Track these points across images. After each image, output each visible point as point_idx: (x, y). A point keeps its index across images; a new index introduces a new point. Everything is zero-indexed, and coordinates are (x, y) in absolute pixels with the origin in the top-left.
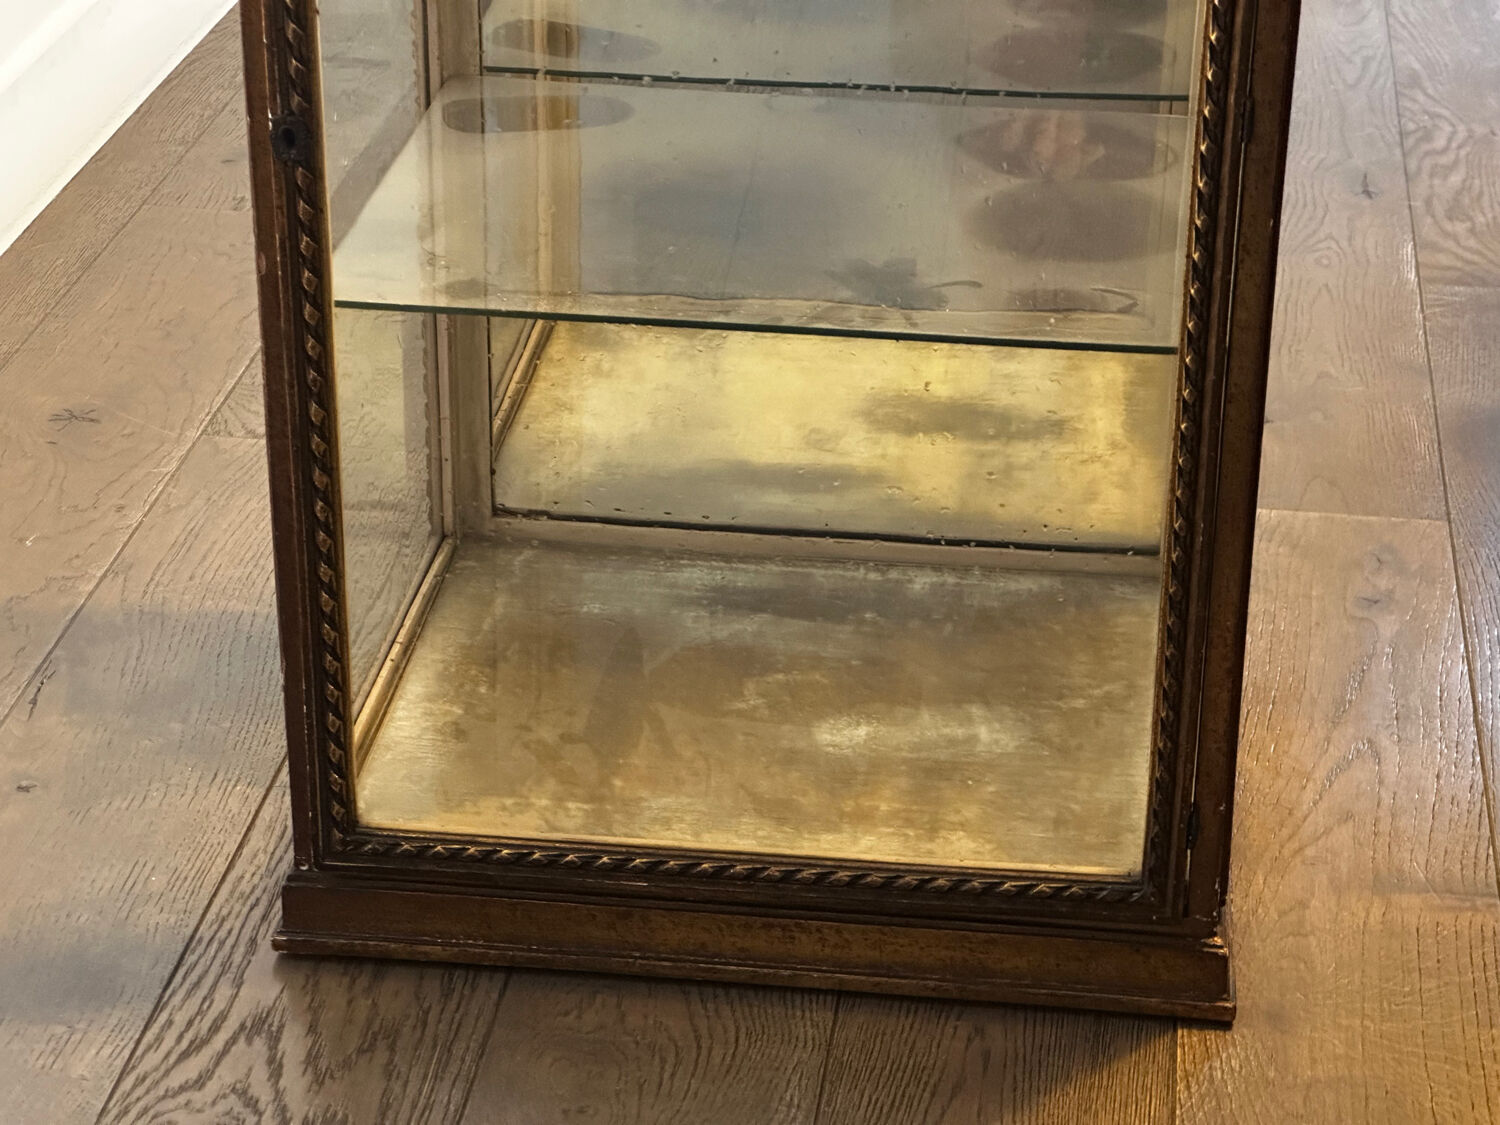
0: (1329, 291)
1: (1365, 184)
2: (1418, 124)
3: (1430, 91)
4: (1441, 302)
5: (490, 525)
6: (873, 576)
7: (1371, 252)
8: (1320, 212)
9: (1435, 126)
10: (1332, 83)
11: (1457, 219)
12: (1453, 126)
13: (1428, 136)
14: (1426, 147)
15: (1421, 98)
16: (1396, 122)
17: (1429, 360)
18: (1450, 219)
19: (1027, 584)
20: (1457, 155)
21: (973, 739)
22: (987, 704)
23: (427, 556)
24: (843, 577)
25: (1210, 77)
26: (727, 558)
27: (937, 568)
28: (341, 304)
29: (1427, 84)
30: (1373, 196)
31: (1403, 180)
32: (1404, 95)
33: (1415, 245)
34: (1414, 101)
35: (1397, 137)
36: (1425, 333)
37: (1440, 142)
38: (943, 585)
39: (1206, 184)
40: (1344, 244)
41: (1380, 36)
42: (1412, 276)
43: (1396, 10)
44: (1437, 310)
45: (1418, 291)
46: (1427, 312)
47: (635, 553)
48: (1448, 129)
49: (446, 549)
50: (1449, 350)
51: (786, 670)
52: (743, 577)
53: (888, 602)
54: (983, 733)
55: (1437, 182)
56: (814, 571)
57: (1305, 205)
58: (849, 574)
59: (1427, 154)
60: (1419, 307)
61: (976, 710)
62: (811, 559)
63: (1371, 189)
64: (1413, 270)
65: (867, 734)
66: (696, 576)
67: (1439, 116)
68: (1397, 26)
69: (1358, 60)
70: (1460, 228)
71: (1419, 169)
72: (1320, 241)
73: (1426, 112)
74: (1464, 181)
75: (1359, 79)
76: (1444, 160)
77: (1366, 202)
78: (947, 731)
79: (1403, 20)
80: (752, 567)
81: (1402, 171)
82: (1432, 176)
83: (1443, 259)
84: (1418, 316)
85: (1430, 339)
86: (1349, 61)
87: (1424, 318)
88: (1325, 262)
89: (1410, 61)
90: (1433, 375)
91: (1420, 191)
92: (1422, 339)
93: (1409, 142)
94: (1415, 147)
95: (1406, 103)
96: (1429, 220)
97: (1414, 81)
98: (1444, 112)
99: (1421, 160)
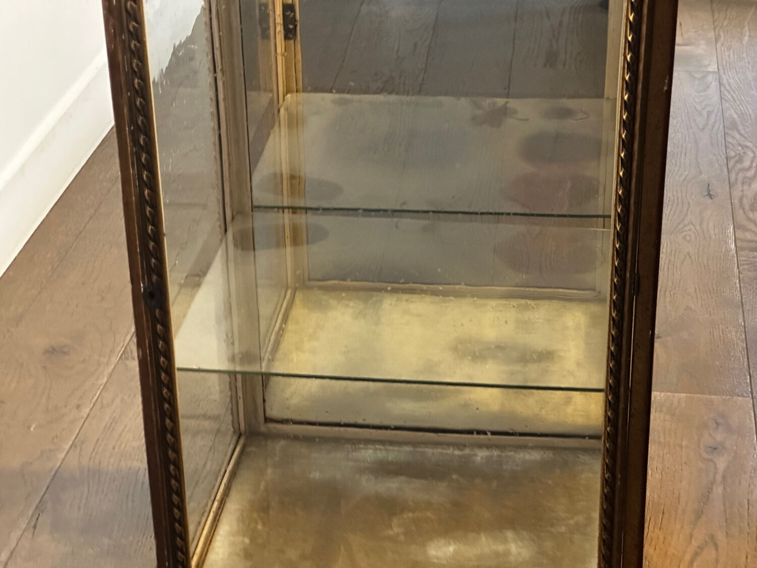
0: (690, 257)
1: (709, 191)
2: (736, 152)
3: (742, 132)
4: (747, 262)
5: (263, 428)
6: (457, 452)
7: (712, 232)
8: (685, 209)
9: (744, 153)
10: (691, 128)
12: (754, 153)
13: (740, 161)
14: (739, 166)
15: (737, 136)
16: (724, 151)
17: (742, 299)
18: (752, 210)
19: (535, 456)
21: (507, 553)
22: (514, 529)
23: (232, 447)
24: (442, 453)
25: (616, 265)
26: (382, 442)
27: (489, 447)
28: (180, 369)
29: (740, 128)
30: (713, 197)
31: (728, 187)
32: (728, 134)
33: (734, 227)
34: (733, 137)
35: (725, 161)
36: (739, 281)
37: (747, 164)
38: (492, 456)
39: (616, 315)
40: (698, 227)
41: (716, 99)
42: (733, 246)
43: (725, 82)
44: (746, 267)
45: (736, 256)
46: (741, 268)
47: (338, 441)
48: (751, 155)
49: (242, 441)
50: (752, 292)
51: (413, 511)
52: (393, 454)
53: (465, 469)
54: (513, 548)
55: (745, 188)
56: (427, 450)
57: (678, 204)
58: (445, 452)
59: (740, 170)
60: (736, 265)
61: (510, 534)
62: (426, 443)
63: (711, 193)
64: (733, 242)
65: (454, 550)
66: (368, 454)
67: (747, 147)
68: (726, 93)
69: (705, 113)
71: (736, 179)
72: (685, 226)
73: (740, 145)
75: (707, 124)
76: (750, 174)
77: (709, 201)
78: (494, 547)
79: (728, 88)
80: (396, 448)
81: (727, 181)
82: (743, 183)
83: (749, 236)
84: (736, 270)
85: (742, 285)
86: (701, 114)
87: (739, 272)
88: (688, 238)
89: (732, 113)
90: (744, 308)
91: (737, 193)
92: (738, 285)
93: (731, 164)
94: (734, 166)
95: (729, 139)
96: (741, 211)
97: (734, 126)
98: (749, 144)
99: (737, 174)
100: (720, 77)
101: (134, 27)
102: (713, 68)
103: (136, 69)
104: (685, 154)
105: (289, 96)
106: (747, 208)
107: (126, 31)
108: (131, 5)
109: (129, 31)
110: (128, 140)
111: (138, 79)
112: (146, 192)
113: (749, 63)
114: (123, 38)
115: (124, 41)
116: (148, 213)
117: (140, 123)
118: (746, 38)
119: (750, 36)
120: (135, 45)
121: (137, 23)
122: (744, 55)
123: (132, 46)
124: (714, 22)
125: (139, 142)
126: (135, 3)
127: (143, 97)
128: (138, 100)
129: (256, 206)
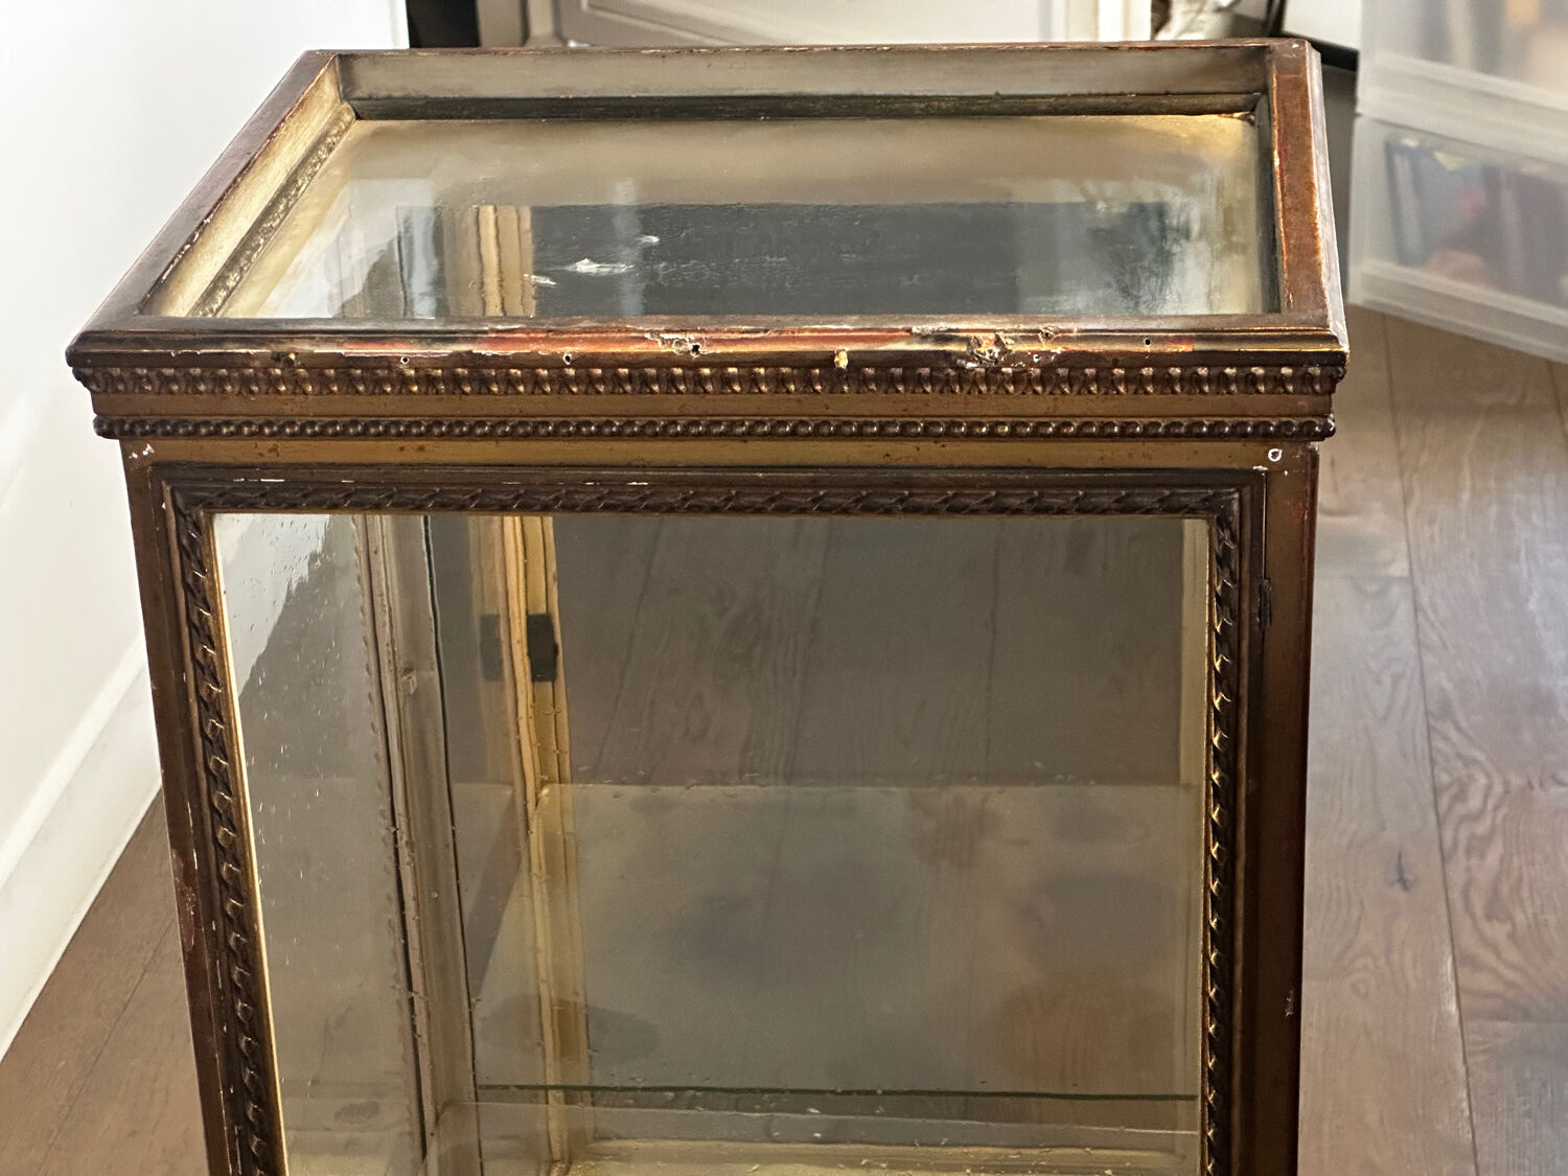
0: (1368, 1035)
1: (1401, 871)
2: (1451, 775)
3: (1463, 724)
4: (1484, 1047)
7: (1410, 974)
8: (1355, 915)
9: (1469, 776)
10: (1361, 716)
11: (1497, 919)
12: (1489, 776)
13: (1461, 796)
14: (1460, 809)
15: (1454, 735)
16: (1429, 772)
17: (1473, 1137)
18: (1489, 918)
20: (1494, 820)
29: (1460, 716)
30: (1409, 885)
31: (1438, 860)
32: (1436, 730)
33: (1454, 959)
34: (1446, 739)
35: (1431, 796)
36: (1469, 1095)
37: (1475, 802)
40: (1382, 962)
41: (1408, 643)
42: (1453, 1008)
43: (1424, 600)
44: (1480, 1059)
45: (1459, 1030)
46: (1470, 1061)
55: (1474, 862)
57: (1339, 902)
59: (1462, 818)
60: (1461, 1054)
63: (1406, 875)
64: (1454, 997)
67: (1475, 762)
68: (1428, 630)
69: (1387, 679)
70: (1498, 931)
71: (1455, 842)
72: (1356, 958)
73: (1459, 756)
74: (1502, 859)
75: (1389, 708)
76: (1482, 828)
77: (1403, 896)
79: (1433, 618)
81: (1436, 848)
82: (1469, 853)
83: (1485, 982)
84: (1461, 1070)
85: (1474, 1104)
86: (1379, 682)
87: (1467, 1071)
88: (1362, 989)
89: (1441, 680)
90: (1479, 1158)
91: (1457, 878)
92: (1465, 1105)
93: (1444, 801)
94: (1450, 808)
95: (1439, 744)
96: (1468, 921)
97: (1446, 711)
98: (1478, 755)
99: (1456, 831)
100: (1415, 592)
101: (234, 907)
102: (1399, 568)
103: (239, 985)
104: (1351, 779)
105: (545, 791)
106: (1479, 908)
107: (220, 919)
108: (229, 869)
109: (225, 915)
111: (242, 1002)
113: (1472, 555)
114: (214, 927)
115: (215, 934)
117: (247, 1080)
118: (1466, 496)
119: (1473, 490)
120: (237, 939)
122: (1463, 536)
123: (232, 942)
124: (1400, 455)
125: (246, 1116)
126: (237, 865)
127: (252, 1033)
128: (244, 1040)
129: (480, 1088)
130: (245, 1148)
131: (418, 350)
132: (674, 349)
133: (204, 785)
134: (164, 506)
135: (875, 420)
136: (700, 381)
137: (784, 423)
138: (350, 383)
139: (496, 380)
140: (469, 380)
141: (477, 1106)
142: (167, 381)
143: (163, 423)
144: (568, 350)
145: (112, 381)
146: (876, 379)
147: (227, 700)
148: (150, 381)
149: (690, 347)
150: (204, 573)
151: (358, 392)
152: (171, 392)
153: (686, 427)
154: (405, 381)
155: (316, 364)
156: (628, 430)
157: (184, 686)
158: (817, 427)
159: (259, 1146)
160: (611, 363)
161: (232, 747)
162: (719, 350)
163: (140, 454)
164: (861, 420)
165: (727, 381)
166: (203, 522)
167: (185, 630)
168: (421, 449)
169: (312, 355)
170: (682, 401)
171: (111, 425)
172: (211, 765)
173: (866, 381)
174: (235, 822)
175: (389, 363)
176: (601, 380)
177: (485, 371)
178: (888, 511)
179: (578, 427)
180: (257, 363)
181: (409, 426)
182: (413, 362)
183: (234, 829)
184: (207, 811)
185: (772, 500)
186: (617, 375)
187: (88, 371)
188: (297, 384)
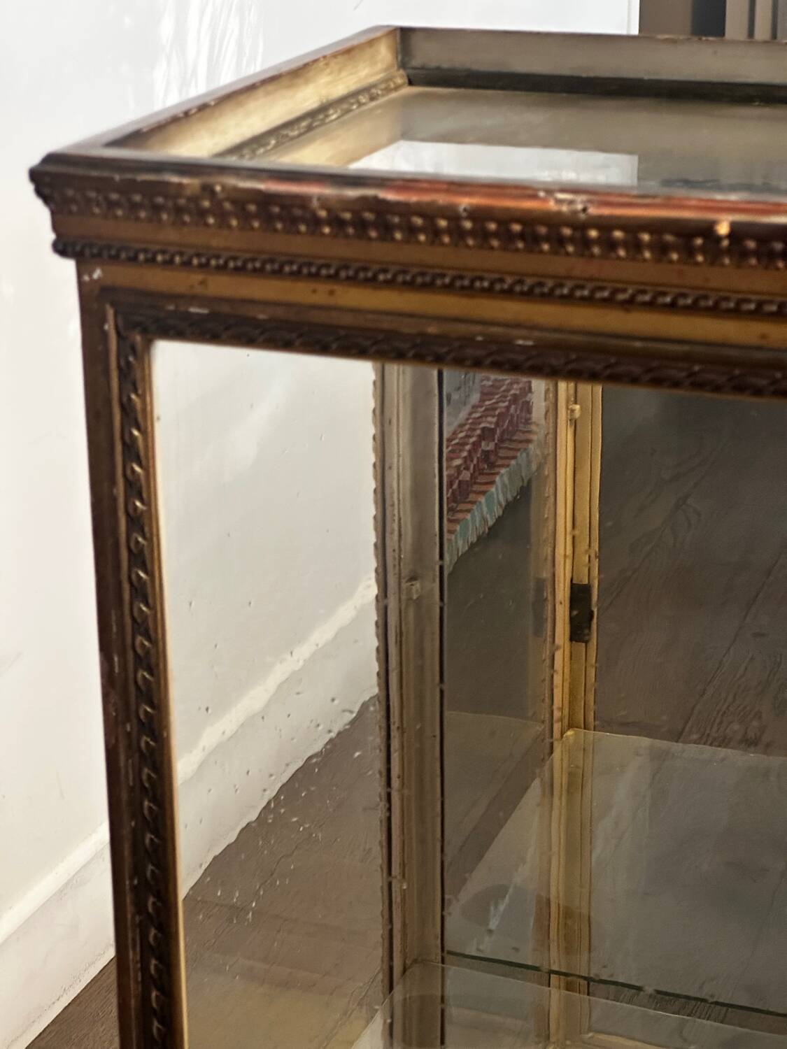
101: (148, 714)
103: (147, 785)
105: (570, 733)
107: (135, 721)
108: (144, 678)
109: (139, 719)
110: (128, 900)
111: (150, 801)
112: (154, 994)
114: (128, 729)
115: (129, 734)
116: (155, 1031)
117: (149, 874)
120: (147, 743)
121: (152, 706)
123: (143, 745)
125: (146, 906)
126: (151, 674)
127: (156, 832)
128: (149, 836)
129: (450, 953)
130: (144, 936)
131: (328, 191)
132: (565, 208)
133: (127, 596)
134: (106, 327)
135: (753, 297)
136: (586, 243)
137: (664, 294)
138: (268, 220)
139: (399, 227)
140: (375, 225)
141: (443, 970)
142: (112, 205)
143: (109, 247)
144: (464, 202)
145: (67, 201)
146: (757, 253)
147: (150, 518)
148: (98, 205)
149: (580, 207)
150: (137, 395)
151: (276, 230)
152: (116, 217)
153: (572, 290)
154: (316, 222)
155: (241, 200)
156: (518, 288)
157: (114, 499)
158: (696, 301)
159: (155, 937)
160: (505, 219)
161: (152, 562)
162: (606, 211)
163: (90, 276)
164: (740, 296)
165: (611, 245)
166: (139, 347)
167: (119, 447)
168: (331, 293)
169: (236, 189)
170: (569, 264)
171: (65, 245)
172: (134, 576)
173: (745, 254)
174: (152, 632)
175: (303, 201)
176: (495, 234)
177: (389, 217)
178: (758, 392)
179: (473, 281)
180: (188, 192)
181: (320, 267)
182: (324, 202)
183: (149, 639)
184: (128, 620)
185: (650, 370)
186: (509, 231)
187: (47, 191)
188: (222, 217)
